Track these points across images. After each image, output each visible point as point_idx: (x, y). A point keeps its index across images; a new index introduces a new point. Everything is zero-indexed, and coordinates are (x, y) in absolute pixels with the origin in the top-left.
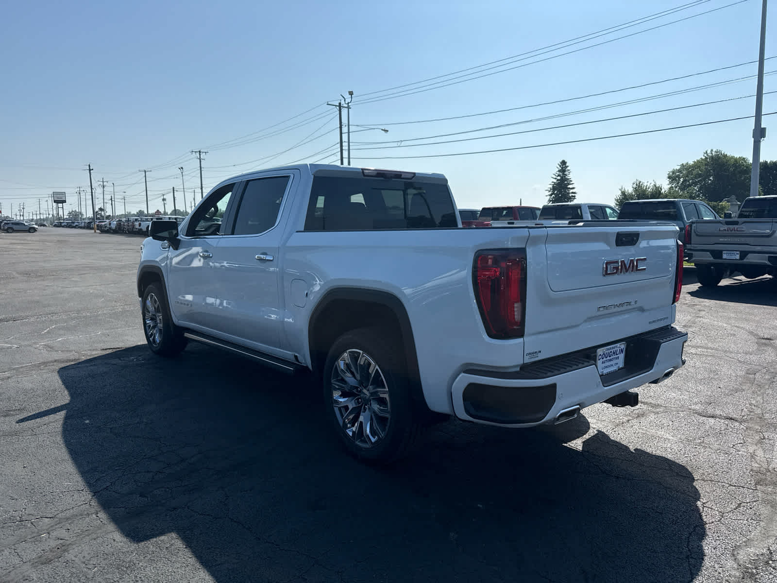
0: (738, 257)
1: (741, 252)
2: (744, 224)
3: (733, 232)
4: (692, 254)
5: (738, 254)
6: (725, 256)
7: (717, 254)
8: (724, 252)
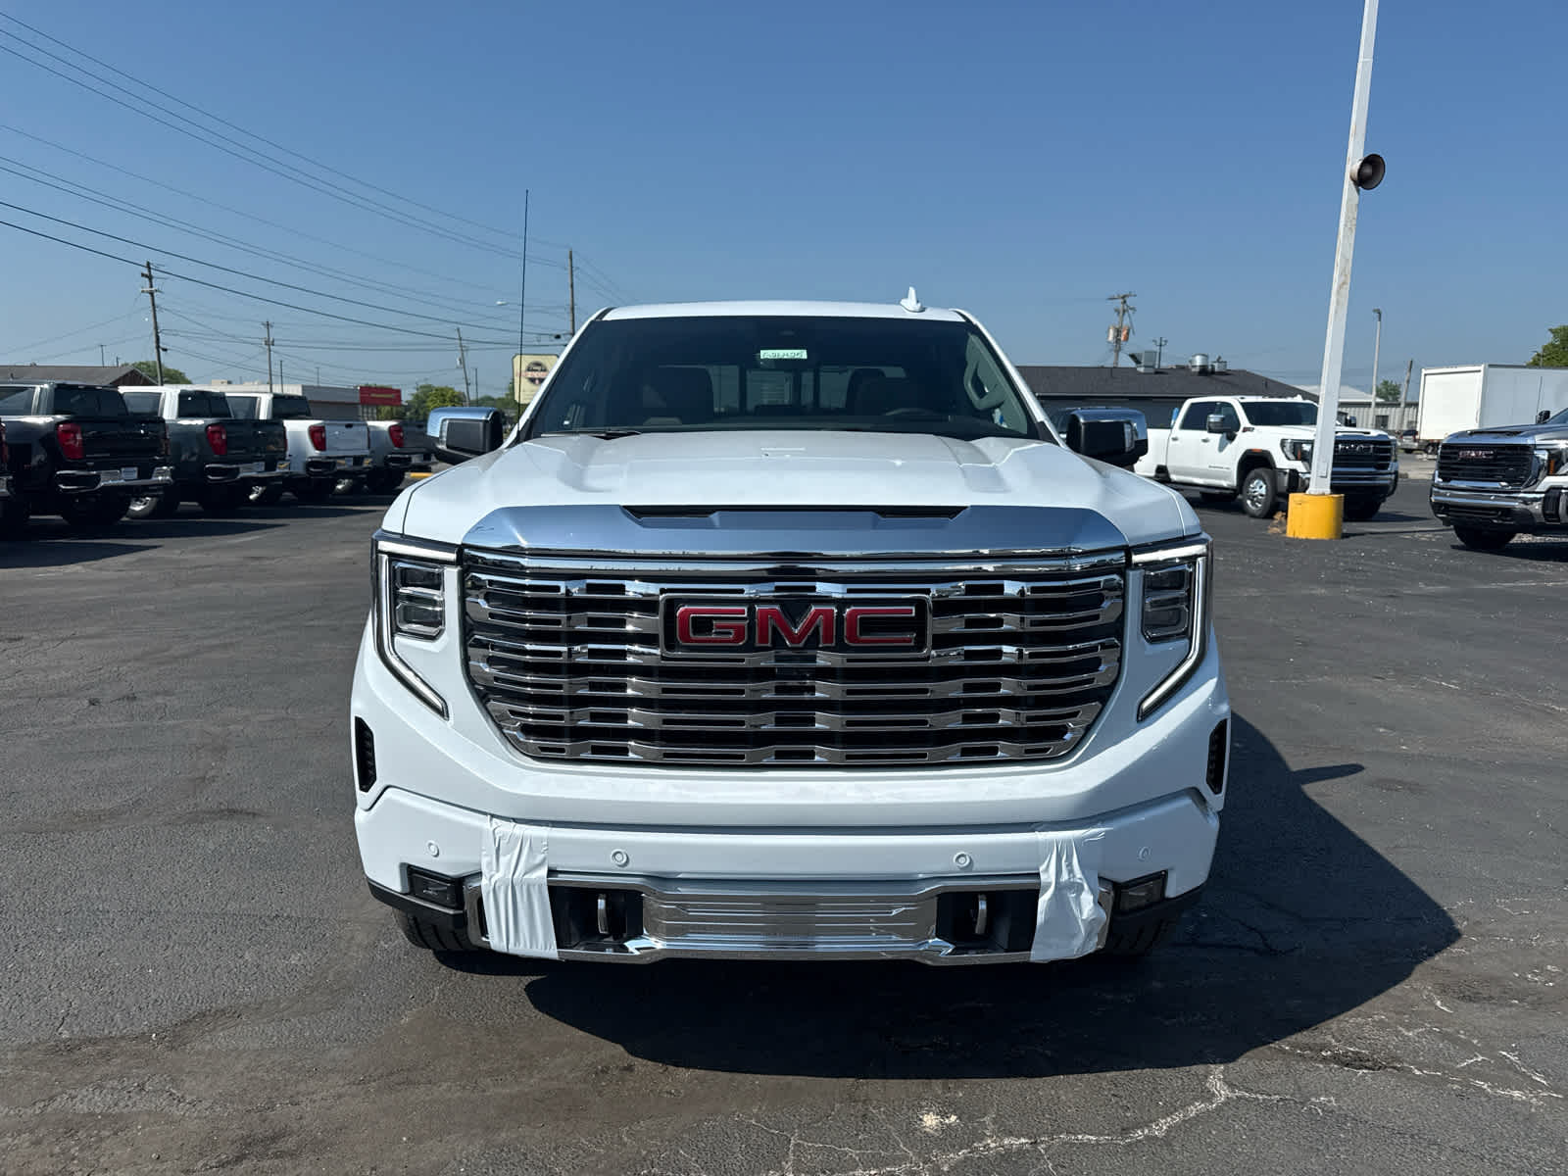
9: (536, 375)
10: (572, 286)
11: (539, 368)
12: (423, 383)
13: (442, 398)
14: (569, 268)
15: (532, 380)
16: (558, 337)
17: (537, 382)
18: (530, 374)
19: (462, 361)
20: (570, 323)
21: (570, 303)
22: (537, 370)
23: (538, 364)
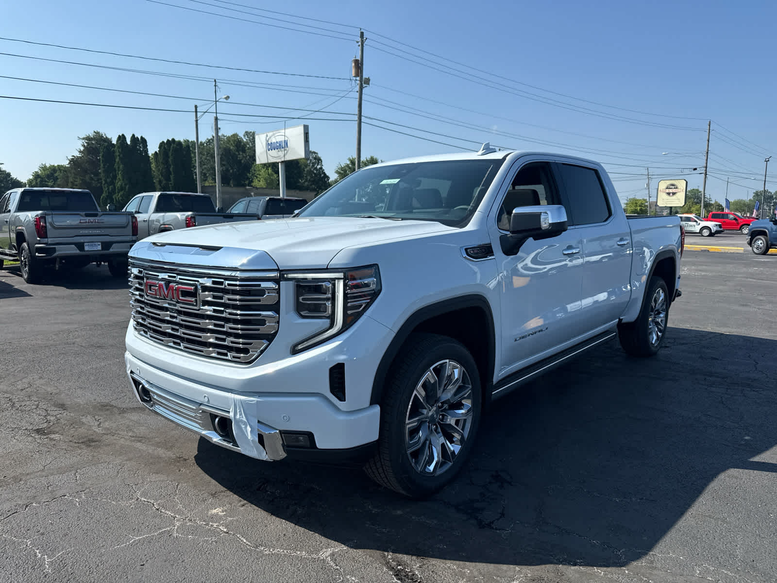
0: (100, 248)
1: (102, 243)
2: (103, 216)
3: (94, 223)
4: (55, 248)
5: (99, 245)
6: (86, 248)
7: (80, 246)
8: (85, 244)
9: (671, 191)
10: (708, 141)
11: (673, 187)
12: (631, 197)
13: (635, 205)
14: (708, 131)
15: (669, 194)
16: (695, 169)
17: (671, 194)
18: (667, 191)
19: (648, 185)
20: (705, 161)
21: (706, 150)
22: (671, 188)
23: (673, 185)
